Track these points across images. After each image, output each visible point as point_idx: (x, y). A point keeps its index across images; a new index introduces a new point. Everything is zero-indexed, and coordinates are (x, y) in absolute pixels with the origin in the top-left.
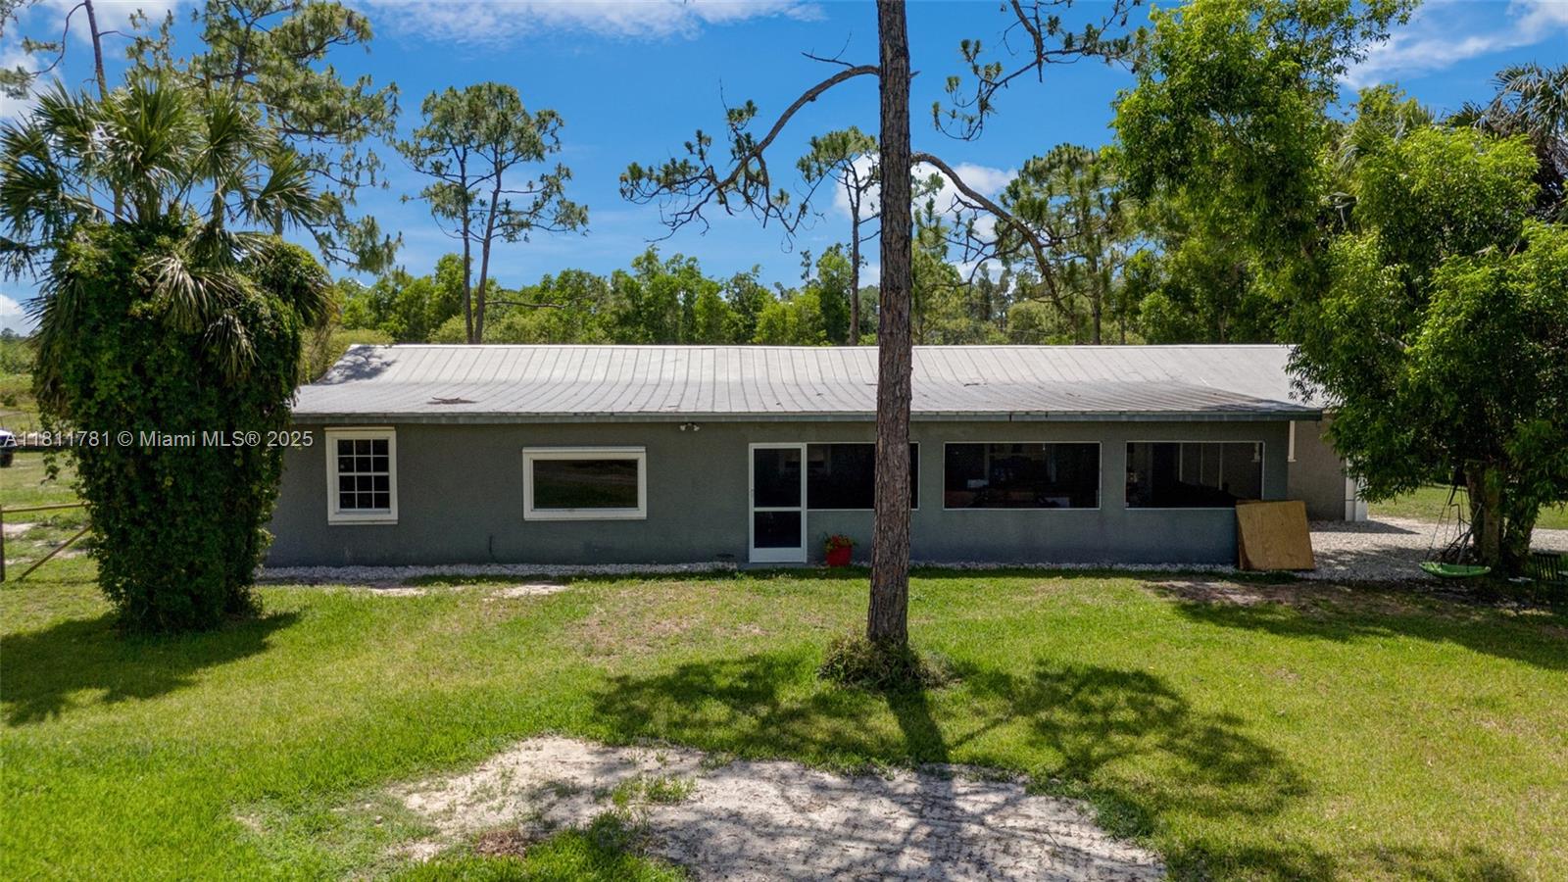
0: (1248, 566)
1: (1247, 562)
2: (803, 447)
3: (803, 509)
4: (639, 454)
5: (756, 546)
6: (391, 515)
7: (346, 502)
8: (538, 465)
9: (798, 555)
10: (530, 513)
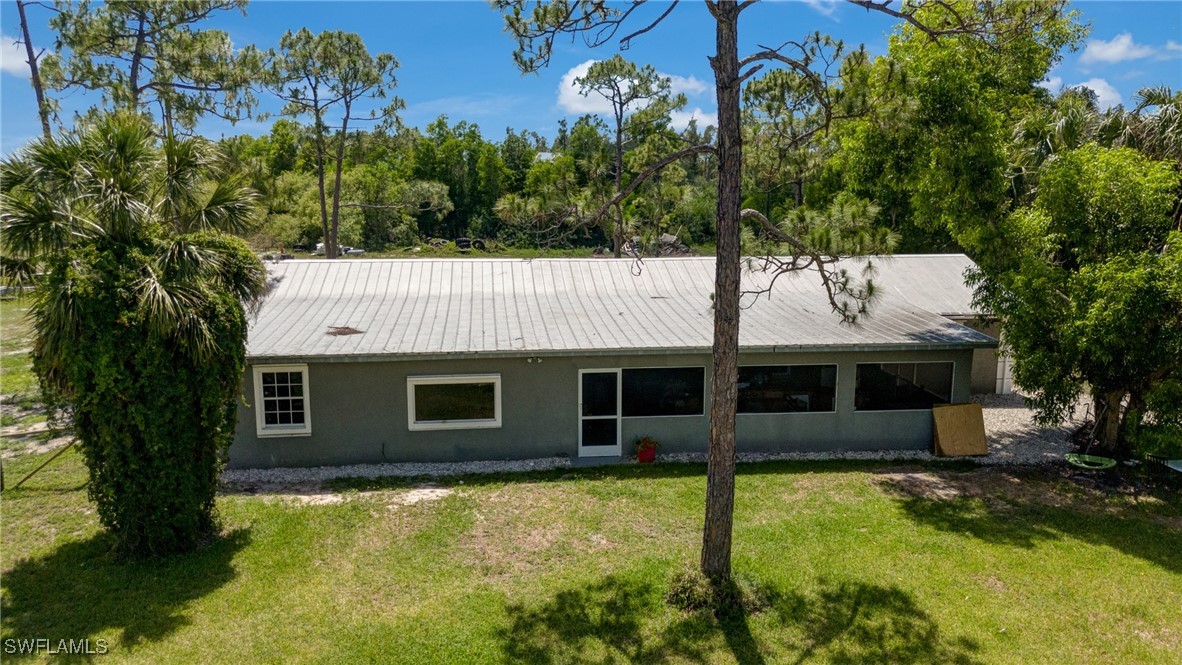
0: (941, 454)
1: (940, 450)
2: (619, 371)
3: (619, 417)
4: (496, 380)
5: (584, 444)
6: (306, 429)
7: (270, 420)
8: (418, 388)
9: (614, 451)
10: (413, 425)
